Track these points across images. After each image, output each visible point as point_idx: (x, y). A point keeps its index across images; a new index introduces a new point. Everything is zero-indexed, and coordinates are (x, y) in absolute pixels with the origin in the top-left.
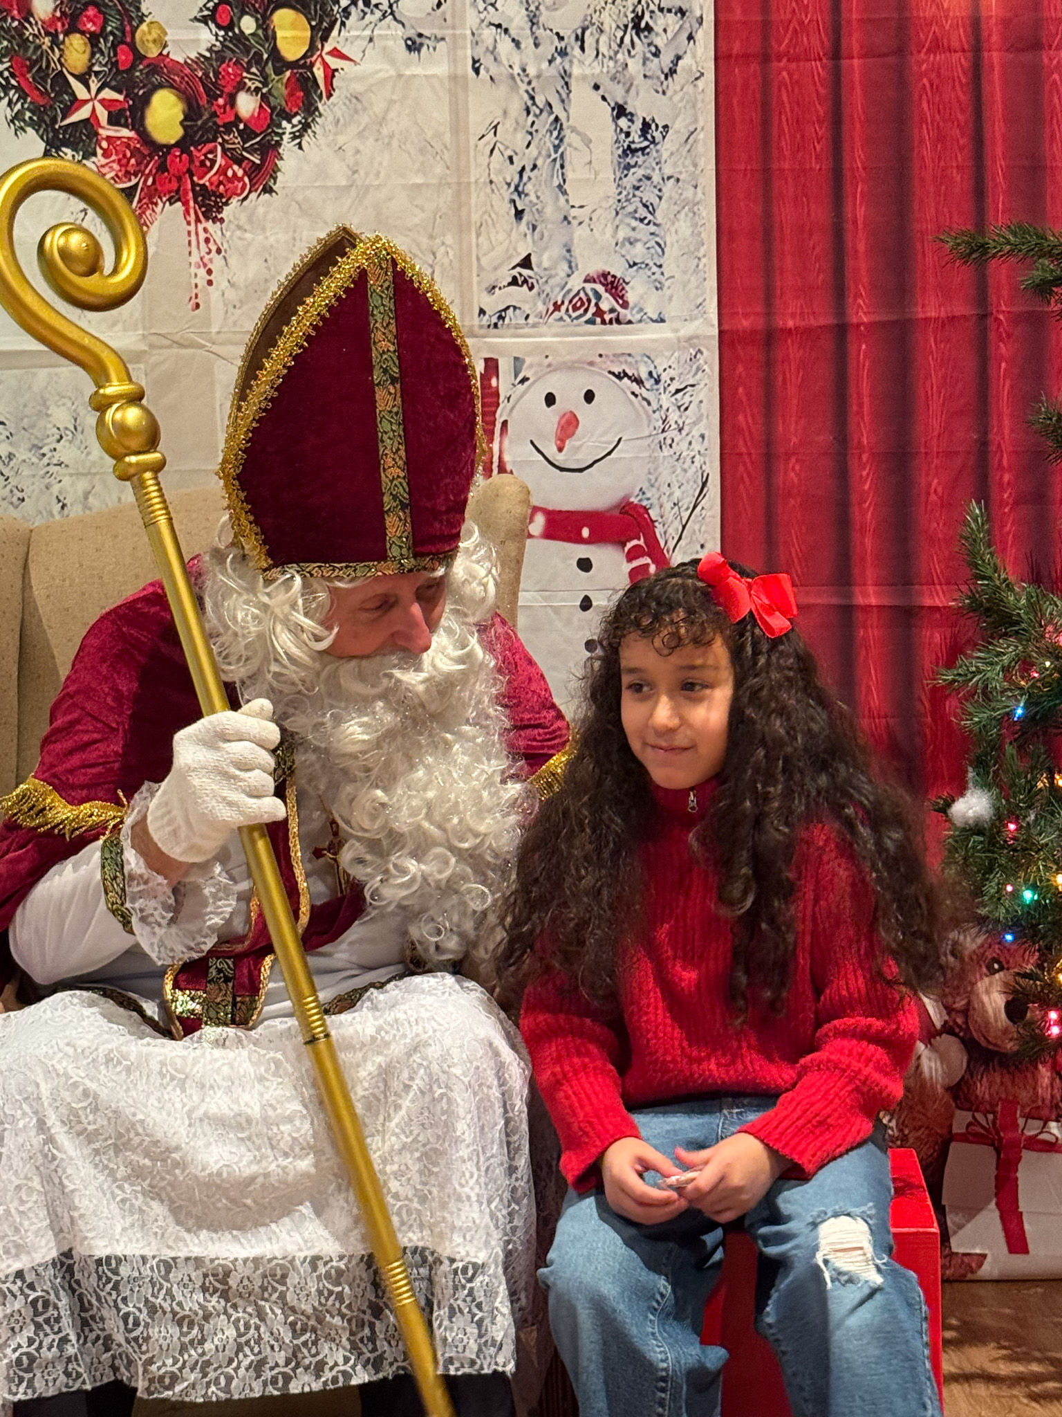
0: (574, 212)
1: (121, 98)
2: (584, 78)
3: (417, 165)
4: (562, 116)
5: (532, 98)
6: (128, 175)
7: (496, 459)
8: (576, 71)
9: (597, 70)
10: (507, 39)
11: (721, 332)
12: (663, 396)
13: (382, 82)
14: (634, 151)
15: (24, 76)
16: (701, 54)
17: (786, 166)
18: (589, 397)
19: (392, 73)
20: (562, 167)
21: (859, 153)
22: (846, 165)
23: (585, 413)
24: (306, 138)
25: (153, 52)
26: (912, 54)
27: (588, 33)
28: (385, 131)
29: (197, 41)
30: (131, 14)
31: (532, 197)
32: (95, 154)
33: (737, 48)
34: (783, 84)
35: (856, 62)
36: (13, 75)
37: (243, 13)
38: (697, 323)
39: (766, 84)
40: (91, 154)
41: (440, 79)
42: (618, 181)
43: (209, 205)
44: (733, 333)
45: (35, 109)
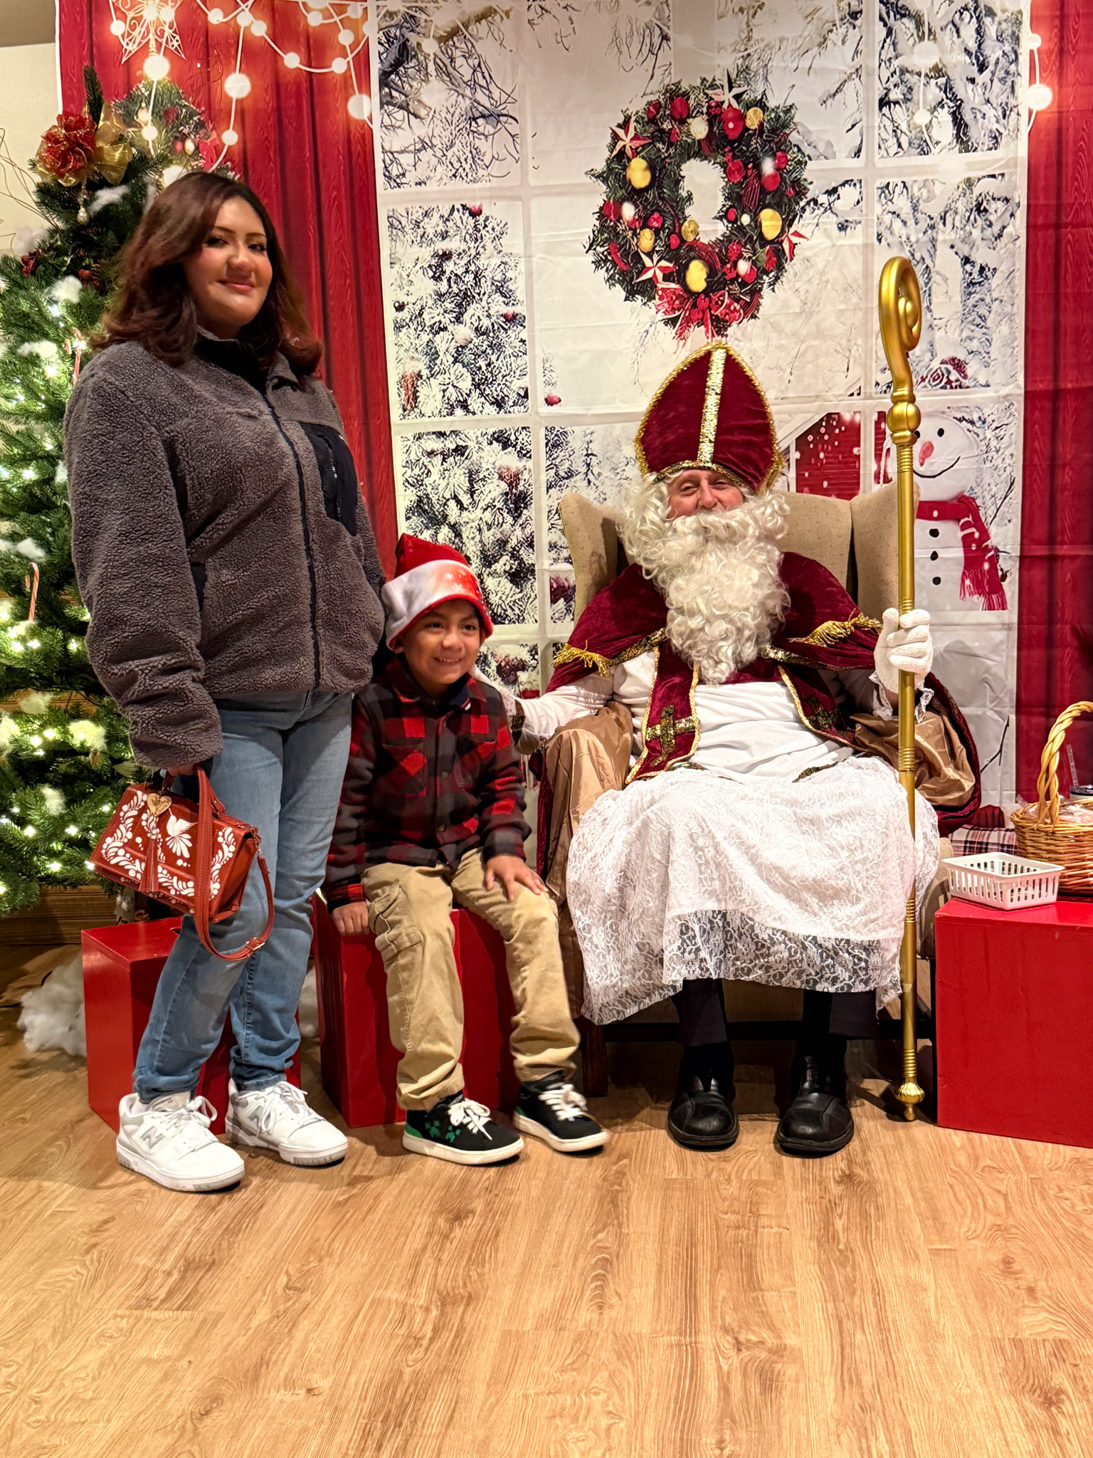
0: (936, 322)
1: (671, 265)
2: (945, 241)
3: (842, 298)
4: (931, 265)
5: (913, 255)
6: (673, 310)
7: (882, 472)
8: (940, 237)
9: (953, 236)
10: (899, 221)
11: (1026, 393)
12: (988, 432)
13: (823, 250)
14: (974, 284)
15: (615, 253)
16: (1019, 226)
17: (1069, 291)
18: (941, 432)
19: (830, 244)
20: (930, 296)
23: (937, 442)
24: (777, 286)
25: (690, 238)
27: (948, 215)
28: (824, 279)
29: (715, 231)
30: (680, 218)
32: (654, 298)
33: (1040, 221)
34: (1068, 241)
36: (609, 253)
37: (743, 212)
38: (1011, 386)
39: (1058, 242)
40: (651, 298)
41: (857, 246)
42: (964, 302)
43: (720, 326)
44: (1034, 393)
45: (622, 273)
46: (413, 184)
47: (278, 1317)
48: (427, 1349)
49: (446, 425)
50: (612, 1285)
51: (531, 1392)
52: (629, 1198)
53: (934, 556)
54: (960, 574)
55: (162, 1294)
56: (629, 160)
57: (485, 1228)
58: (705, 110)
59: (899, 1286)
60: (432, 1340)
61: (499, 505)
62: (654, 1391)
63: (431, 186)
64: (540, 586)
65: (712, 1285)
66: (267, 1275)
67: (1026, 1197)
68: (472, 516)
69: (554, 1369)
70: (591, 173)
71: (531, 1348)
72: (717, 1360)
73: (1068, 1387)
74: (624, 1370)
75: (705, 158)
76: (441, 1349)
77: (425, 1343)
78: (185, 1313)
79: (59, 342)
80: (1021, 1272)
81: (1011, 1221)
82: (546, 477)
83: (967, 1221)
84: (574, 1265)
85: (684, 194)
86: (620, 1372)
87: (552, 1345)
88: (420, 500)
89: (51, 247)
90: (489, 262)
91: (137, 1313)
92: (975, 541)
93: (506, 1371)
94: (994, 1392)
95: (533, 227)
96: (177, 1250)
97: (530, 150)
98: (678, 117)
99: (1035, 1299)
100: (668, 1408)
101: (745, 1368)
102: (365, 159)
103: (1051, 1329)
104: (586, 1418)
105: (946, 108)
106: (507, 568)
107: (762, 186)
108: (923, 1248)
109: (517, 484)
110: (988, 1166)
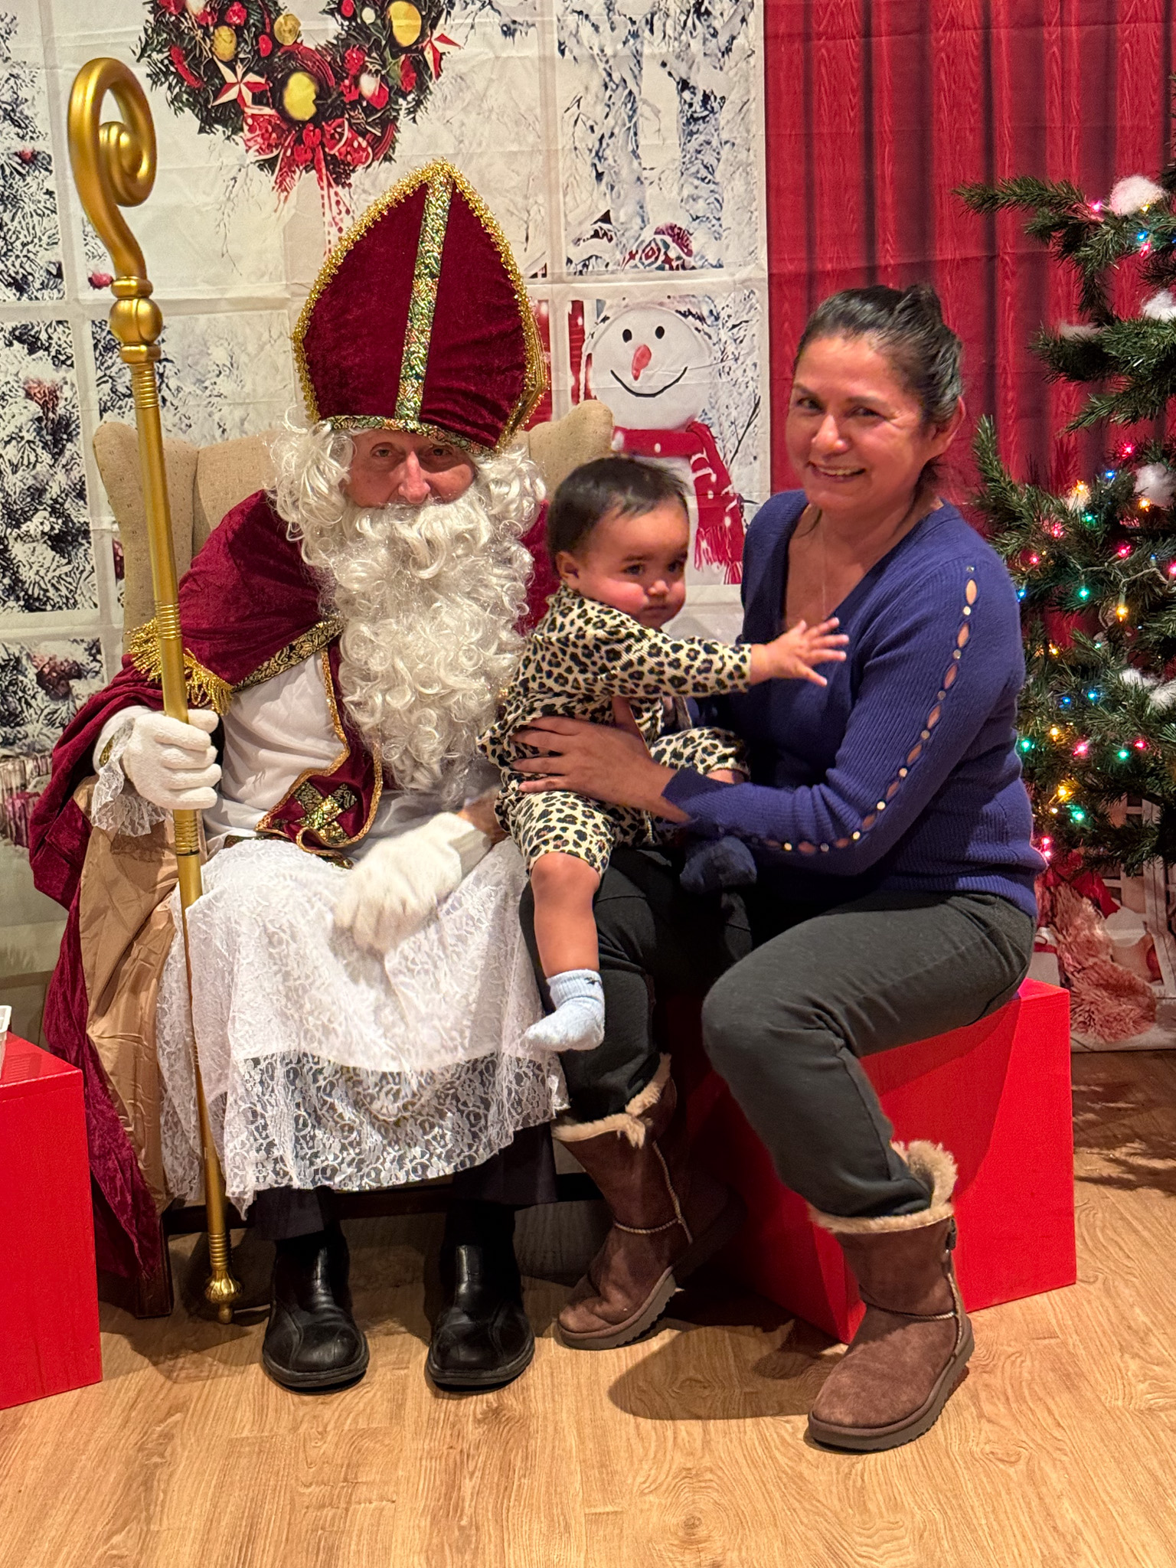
0: (646, 173)
1: (263, 81)
2: (653, 56)
3: (513, 136)
4: (635, 90)
5: (610, 75)
6: (269, 146)
7: (582, 387)
8: (647, 50)
9: (664, 50)
10: (588, 25)
11: (770, 276)
12: (722, 331)
13: (483, 63)
14: (696, 120)
15: (180, 62)
16: (753, 36)
17: (825, 130)
18: (660, 332)
19: (491, 55)
20: (636, 134)
21: (887, 118)
22: (876, 130)
23: (656, 346)
24: (419, 114)
25: (289, 41)
26: (931, 31)
27: (656, 18)
28: (485, 106)
29: (325, 30)
30: (270, 10)
31: (610, 161)
32: (242, 130)
33: (782, 29)
34: (822, 59)
35: (884, 39)
36: (172, 63)
37: (364, 5)
38: (750, 268)
39: (807, 60)
40: (238, 130)
41: (531, 60)
42: (683, 146)
43: (339, 172)
44: (780, 275)
45: (191, 92)
52: (171, 1475)
61: (28, 437)
64: (97, 554)
80: (707, 1539)
81: (707, 1462)
82: (97, 394)
83: (646, 1467)
92: (710, 486)
95: (56, 23)
106: (47, 529)
108: (578, 1514)
109: (55, 406)
110: (690, 1379)
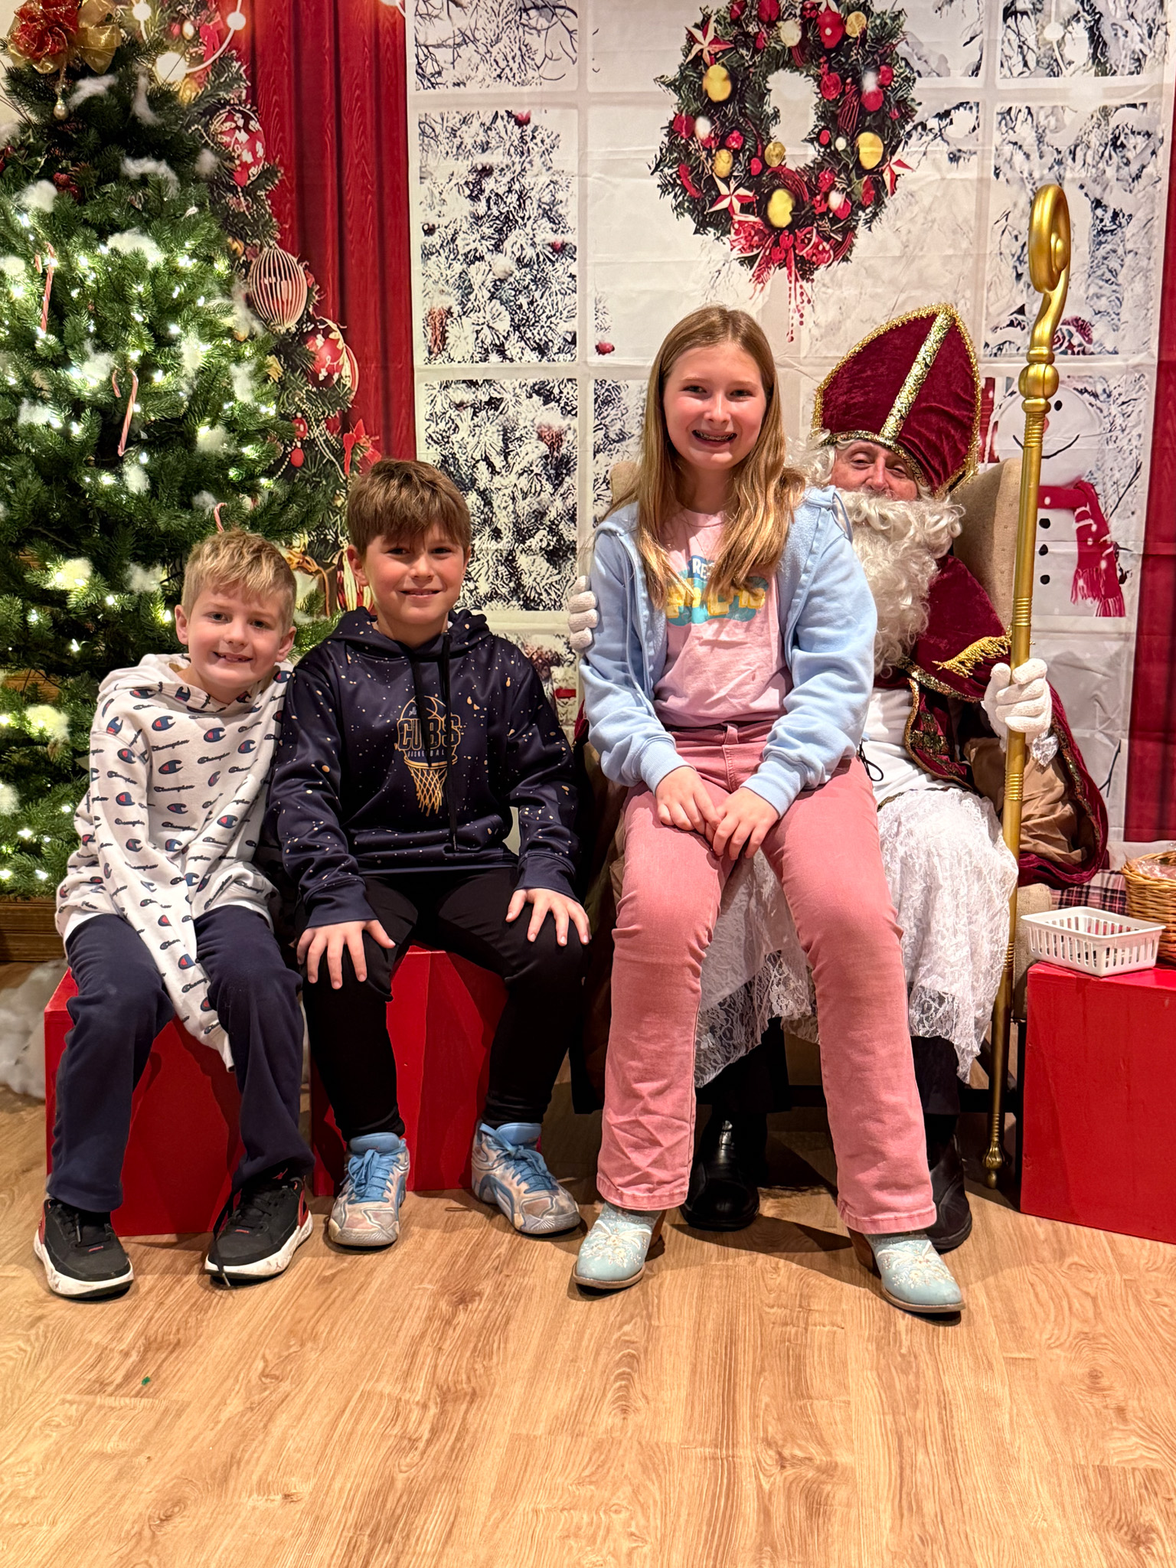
1: (751, 194)
2: (1073, 180)
3: (950, 242)
6: (751, 247)
7: (987, 450)
8: (1068, 175)
9: (1083, 174)
10: (1021, 153)
11: (1160, 363)
12: (1113, 407)
13: (931, 183)
14: (1105, 232)
15: (685, 177)
16: (1161, 166)
18: (1058, 405)
19: (938, 177)
23: (1054, 417)
24: (874, 224)
25: (775, 163)
27: (1078, 149)
28: (929, 218)
29: (805, 156)
30: (763, 137)
32: (729, 232)
36: (679, 177)
37: (838, 135)
38: (1142, 355)
40: (726, 232)
41: (971, 181)
42: (1092, 253)
43: (805, 269)
44: (1169, 363)
45: (692, 200)
46: (450, 85)
47: (252, 1409)
48: (424, 1452)
49: (478, 372)
50: (637, 1386)
51: (543, 1507)
52: (661, 1285)
53: (1044, 550)
54: (1072, 573)
55: (118, 1378)
56: (707, 67)
57: (494, 1315)
58: (798, 12)
59: (968, 1399)
60: (429, 1442)
61: (537, 470)
62: (684, 1512)
63: (472, 88)
65: (754, 1390)
66: (240, 1359)
67: (1118, 1301)
68: (505, 482)
69: (569, 1481)
70: (661, 80)
71: (543, 1455)
72: (757, 1477)
73: (1159, 1524)
74: (649, 1484)
75: (795, 68)
76: (440, 1452)
77: (421, 1445)
78: (144, 1401)
79: (27, 258)
80: (1110, 1388)
81: (1100, 1329)
82: (592, 438)
83: (1049, 1327)
84: (595, 1360)
85: (770, 110)
86: (645, 1487)
87: (568, 1452)
88: (445, 460)
89: (22, 145)
90: (536, 180)
91: (89, 1398)
92: (1091, 534)
93: (514, 1481)
94: (1074, 1526)
95: (590, 140)
96: (136, 1326)
97: (590, 49)
98: (766, 19)
99: (1125, 1421)
100: (700, 1532)
101: (789, 1489)
102: (395, 53)
103: (1142, 1457)
104: (604, 1540)
105: (1082, 22)
107: (861, 105)
108: (997, 1356)
109: (559, 446)
110: (1076, 1264)
